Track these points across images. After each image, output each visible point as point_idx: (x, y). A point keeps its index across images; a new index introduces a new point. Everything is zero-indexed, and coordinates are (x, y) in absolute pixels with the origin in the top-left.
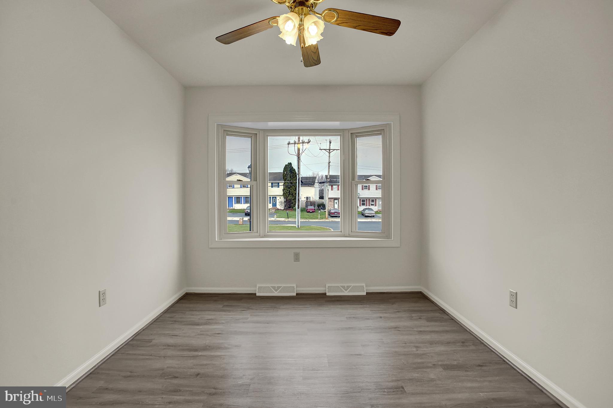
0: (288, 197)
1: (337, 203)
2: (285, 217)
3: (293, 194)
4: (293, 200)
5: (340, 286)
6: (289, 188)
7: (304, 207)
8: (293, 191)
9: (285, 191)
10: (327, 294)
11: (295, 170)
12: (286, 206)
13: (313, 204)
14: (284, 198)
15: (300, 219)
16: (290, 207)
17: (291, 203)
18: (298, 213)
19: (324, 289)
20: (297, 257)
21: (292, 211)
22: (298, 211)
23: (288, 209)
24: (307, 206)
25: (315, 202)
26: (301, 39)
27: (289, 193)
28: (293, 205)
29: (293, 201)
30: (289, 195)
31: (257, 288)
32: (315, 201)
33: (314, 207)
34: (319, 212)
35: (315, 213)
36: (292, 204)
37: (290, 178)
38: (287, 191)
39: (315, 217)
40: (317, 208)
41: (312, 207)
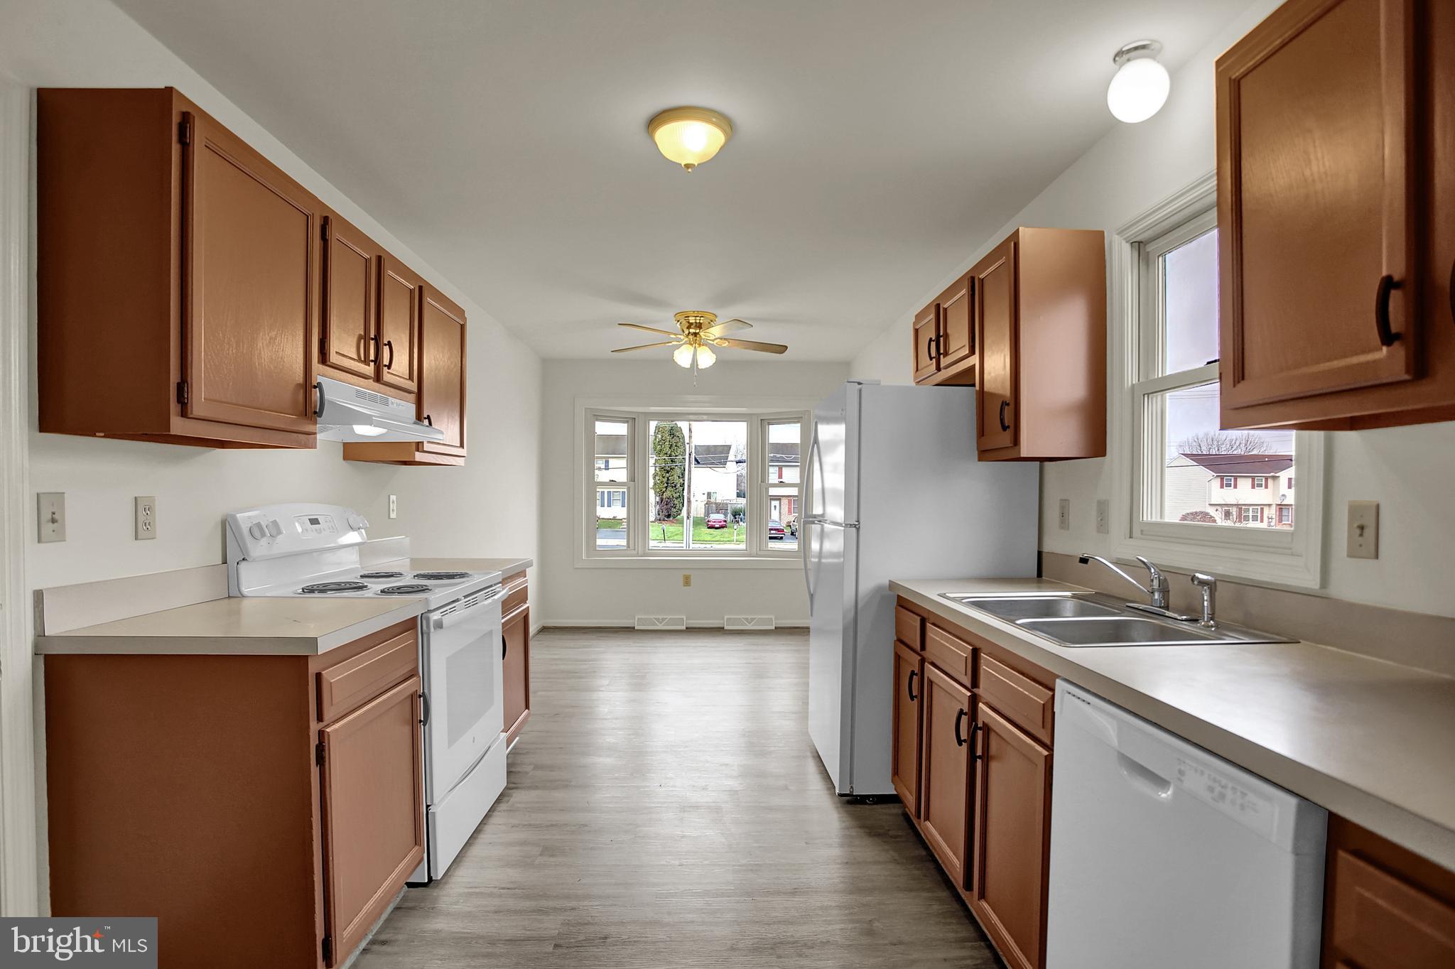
0: (664, 492)
1: (778, 507)
2: (658, 538)
3: (675, 486)
4: (677, 498)
5: (744, 618)
6: (668, 472)
7: (702, 516)
8: (676, 478)
9: (657, 478)
10: (726, 628)
11: (681, 430)
12: (661, 513)
13: (720, 508)
14: (656, 496)
15: (691, 542)
16: (669, 516)
17: (672, 507)
18: (688, 530)
19: (722, 622)
20: (687, 581)
21: (673, 524)
22: (688, 524)
23: (664, 520)
24: (707, 513)
25: (727, 504)
26: (694, 361)
27: (667, 483)
28: (675, 510)
29: (676, 502)
30: (666, 487)
31: (636, 619)
32: (728, 502)
33: (726, 515)
34: (735, 527)
35: (725, 530)
36: (675, 508)
37: (670, 448)
38: (664, 477)
39: (725, 539)
40: (732, 518)
41: (721, 517)
